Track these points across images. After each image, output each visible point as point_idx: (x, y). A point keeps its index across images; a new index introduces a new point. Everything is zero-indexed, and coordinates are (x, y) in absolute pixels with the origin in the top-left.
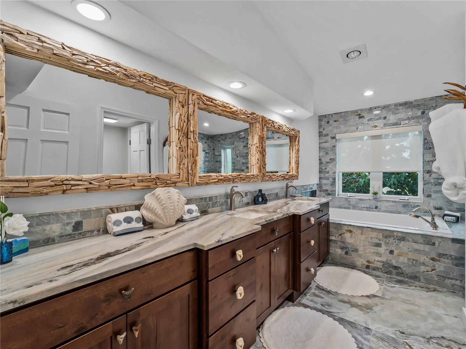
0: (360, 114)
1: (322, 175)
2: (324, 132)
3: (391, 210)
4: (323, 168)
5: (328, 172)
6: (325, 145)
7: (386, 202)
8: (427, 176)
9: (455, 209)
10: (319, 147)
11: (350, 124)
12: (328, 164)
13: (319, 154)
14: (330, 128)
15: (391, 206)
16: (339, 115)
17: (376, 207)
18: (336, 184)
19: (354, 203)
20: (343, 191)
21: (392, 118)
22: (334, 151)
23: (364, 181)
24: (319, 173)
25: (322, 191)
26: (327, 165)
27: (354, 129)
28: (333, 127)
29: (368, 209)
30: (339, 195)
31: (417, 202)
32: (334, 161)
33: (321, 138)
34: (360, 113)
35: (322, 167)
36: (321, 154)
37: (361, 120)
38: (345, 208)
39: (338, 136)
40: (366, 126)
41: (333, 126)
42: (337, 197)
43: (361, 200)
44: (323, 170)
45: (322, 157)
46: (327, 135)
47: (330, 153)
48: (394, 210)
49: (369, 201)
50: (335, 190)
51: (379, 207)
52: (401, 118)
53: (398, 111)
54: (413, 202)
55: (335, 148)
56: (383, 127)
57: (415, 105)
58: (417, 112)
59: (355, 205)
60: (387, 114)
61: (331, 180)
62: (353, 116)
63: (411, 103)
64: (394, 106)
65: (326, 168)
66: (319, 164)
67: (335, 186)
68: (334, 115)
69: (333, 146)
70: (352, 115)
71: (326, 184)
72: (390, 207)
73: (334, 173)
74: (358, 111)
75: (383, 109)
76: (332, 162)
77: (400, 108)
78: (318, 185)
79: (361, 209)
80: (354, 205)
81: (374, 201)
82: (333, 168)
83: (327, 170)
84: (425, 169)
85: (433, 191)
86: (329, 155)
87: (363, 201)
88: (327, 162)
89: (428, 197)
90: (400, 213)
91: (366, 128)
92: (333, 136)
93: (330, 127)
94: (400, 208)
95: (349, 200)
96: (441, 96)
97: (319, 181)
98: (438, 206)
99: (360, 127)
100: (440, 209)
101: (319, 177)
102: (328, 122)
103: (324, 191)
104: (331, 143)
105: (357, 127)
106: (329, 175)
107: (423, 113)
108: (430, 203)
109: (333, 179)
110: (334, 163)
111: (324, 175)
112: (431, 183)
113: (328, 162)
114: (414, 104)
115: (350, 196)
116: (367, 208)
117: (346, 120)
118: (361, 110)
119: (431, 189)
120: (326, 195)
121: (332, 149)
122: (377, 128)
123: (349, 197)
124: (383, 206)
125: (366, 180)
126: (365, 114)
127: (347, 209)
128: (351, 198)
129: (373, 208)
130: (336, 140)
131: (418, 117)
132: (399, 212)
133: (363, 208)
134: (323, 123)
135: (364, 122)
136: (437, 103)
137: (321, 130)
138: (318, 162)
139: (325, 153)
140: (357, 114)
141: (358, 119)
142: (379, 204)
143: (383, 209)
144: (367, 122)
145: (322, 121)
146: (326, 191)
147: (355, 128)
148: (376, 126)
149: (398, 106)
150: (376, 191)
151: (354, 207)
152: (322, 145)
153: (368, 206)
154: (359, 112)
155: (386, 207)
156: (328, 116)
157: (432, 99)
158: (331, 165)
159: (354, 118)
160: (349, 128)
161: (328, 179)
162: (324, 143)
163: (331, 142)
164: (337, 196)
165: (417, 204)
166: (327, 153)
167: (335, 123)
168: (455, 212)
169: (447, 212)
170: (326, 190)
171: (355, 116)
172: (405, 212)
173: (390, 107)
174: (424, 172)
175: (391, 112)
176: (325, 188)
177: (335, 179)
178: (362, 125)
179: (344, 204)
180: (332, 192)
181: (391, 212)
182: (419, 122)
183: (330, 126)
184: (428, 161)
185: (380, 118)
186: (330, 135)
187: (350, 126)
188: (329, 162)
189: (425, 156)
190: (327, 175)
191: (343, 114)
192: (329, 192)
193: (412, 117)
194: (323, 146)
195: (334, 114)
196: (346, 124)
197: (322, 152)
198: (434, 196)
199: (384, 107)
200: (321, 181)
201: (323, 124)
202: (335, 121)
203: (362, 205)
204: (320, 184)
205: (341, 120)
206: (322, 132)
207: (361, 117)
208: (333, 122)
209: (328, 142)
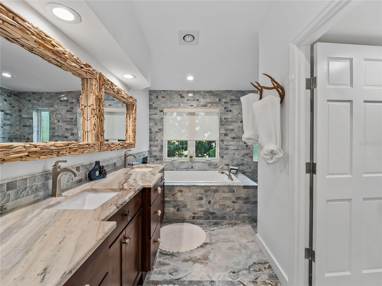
0: (181, 95)
1: (152, 143)
2: (154, 106)
3: (201, 168)
4: (153, 137)
5: (157, 141)
6: (155, 117)
7: (198, 163)
8: (221, 143)
9: (235, 165)
10: (150, 118)
11: (174, 101)
12: (157, 133)
13: (150, 124)
14: (159, 103)
15: (201, 166)
16: (166, 92)
17: (192, 168)
18: (163, 150)
19: (177, 165)
20: (168, 156)
21: (202, 101)
22: (162, 123)
23: (174, 147)
24: (150, 141)
25: (152, 157)
26: (156, 134)
27: (177, 105)
28: (162, 102)
29: (187, 169)
30: (165, 160)
31: (216, 162)
32: (162, 131)
33: (151, 110)
34: (182, 94)
35: (152, 136)
36: (151, 124)
37: (182, 99)
38: (170, 170)
39: (165, 110)
40: (186, 104)
41: (161, 101)
42: (164, 162)
43: (182, 162)
44: (152, 139)
45: (152, 127)
46: (156, 108)
47: (158, 123)
48: (203, 168)
49: (187, 163)
50: (163, 156)
51: (194, 167)
52: (207, 102)
53: (205, 97)
54: (214, 162)
55: (162, 120)
56: (196, 107)
57: (215, 94)
58: (216, 99)
59: (178, 167)
60: (199, 97)
61: (159, 147)
62: (176, 96)
63: (213, 92)
64: (203, 93)
65: (155, 137)
66: (150, 133)
67: (163, 152)
68: (162, 92)
69: (161, 118)
70: (176, 94)
71: (155, 151)
72: (201, 167)
73: (162, 141)
74: (180, 92)
75: (197, 93)
76: (160, 132)
77: (207, 94)
78: (148, 151)
79: (182, 170)
80: (177, 167)
81: (191, 163)
82: (161, 137)
83: (156, 138)
84: (220, 139)
85: (225, 154)
86: (158, 125)
87: (183, 163)
88: (156, 132)
89: (222, 158)
90: (206, 170)
91: (185, 106)
92: (161, 109)
93: (158, 102)
94: (207, 167)
95: (173, 163)
96: (229, 91)
97: (150, 148)
98: (226, 163)
99: (181, 105)
100: (228, 165)
101: (150, 145)
102: (157, 97)
103: (154, 157)
104: (160, 115)
105: (179, 104)
106: (158, 143)
107: (220, 100)
108: (223, 161)
109: (161, 147)
110: (162, 132)
111: (154, 143)
112: (223, 148)
113: (157, 132)
114: (215, 93)
115: (174, 160)
116: (186, 168)
117: (171, 98)
118: (183, 91)
119: (223, 152)
120: (156, 160)
121: (160, 121)
122: (192, 107)
123: (173, 160)
124: (196, 166)
125: (175, 146)
126: (185, 95)
127: (172, 170)
128: (175, 162)
129: (190, 168)
130: (164, 113)
131: (216, 103)
132: (206, 169)
133: (184, 168)
134: (153, 97)
135: (184, 101)
136: (227, 95)
137: (151, 103)
138: (148, 131)
139: (155, 124)
140: (179, 94)
141: (180, 98)
142: (194, 165)
143: (196, 168)
144: (186, 102)
145: (152, 96)
146: (155, 157)
147: (178, 105)
148: (192, 106)
149: (206, 93)
150: (191, 155)
151: (177, 169)
152: (152, 117)
153: (187, 167)
154: (181, 93)
155: (198, 167)
156: (157, 92)
157: (224, 92)
158: (159, 135)
159: (177, 97)
160: (174, 104)
161: (157, 146)
162: (153, 114)
163: (159, 115)
164: (164, 161)
165: (216, 163)
166: (156, 124)
167: (162, 98)
168: (235, 166)
169: (232, 167)
170: (156, 156)
171: (178, 96)
172: (209, 169)
173: (201, 92)
174: (220, 141)
175: (202, 96)
176: (154, 154)
177: (162, 146)
178: (183, 103)
179: (170, 167)
180: (160, 157)
181: (201, 170)
182: (217, 106)
183: (159, 101)
184: (222, 133)
185: (195, 100)
186: (159, 109)
187: (174, 103)
188: (158, 132)
189: (220, 130)
190: (156, 143)
191: (169, 92)
192: (158, 157)
193: (214, 102)
194: (153, 117)
195: (162, 91)
196: (171, 101)
197: (152, 123)
198: (225, 157)
199: (197, 92)
200: (151, 148)
201: (153, 98)
202: (163, 97)
203: (182, 167)
204: (150, 151)
205: (168, 97)
206: (152, 105)
207: (182, 97)
208: (161, 98)
209: (157, 115)
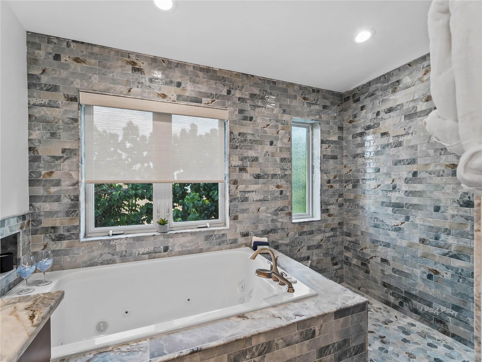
0: (134, 63)
1: (40, 191)
2: (45, 79)
3: (189, 249)
4: (43, 172)
5: (58, 183)
6: (49, 113)
7: (181, 235)
8: (233, 187)
9: (260, 232)
10: (30, 116)
11: (113, 76)
12: (57, 162)
13: (30, 134)
14: (64, 74)
15: (188, 242)
16: (87, 49)
17: (166, 249)
18: (79, 210)
19: (123, 248)
20: (96, 226)
21: (190, 90)
22: (73, 132)
23: (119, 194)
24: (30, 186)
25: (39, 232)
26: (53, 164)
27: (122, 90)
28: (73, 73)
29: (152, 255)
30: (89, 235)
31: (223, 229)
32: (75, 154)
33: (36, 92)
34: (135, 61)
35: (41, 170)
36: (36, 135)
37: (137, 75)
38: (102, 264)
39: (84, 98)
40: (147, 90)
41: (71, 70)
42: (83, 242)
43: (138, 239)
44: (41, 178)
45: (40, 142)
46: (54, 88)
47: (63, 135)
48: (194, 247)
49: (153, 238)
50: (79, 226)
51: (170, 248)
52: (201, 92)
53: (197, 79)
54: (218, 230)
55: (75, 124)
56: (175, 100)
57: (220, 77)
58: (221, 88)
59: (126, 251)
60: (183, 78)
61: (66, 201)
62: (120, 63)
63: (215, 71)
64: (191, 68)
65: (52, 172)
66: (30, 161)
67: (78, 215)
68: (73, 45)
69: (73, 119)
70: (118, 60)
71: (51, 214)
72: (188, 244)
73: (74, 185)
74: (130, 55)
75: (176, 67)
76: (68, 158)
77: (201, 74)
78: (23, 217)
79: (139, 258)
80: (124, 253)
81: (162, 238)
82: (71, 172)
83: (54, 177)
84: (231, 179)
85: (240, 211)
86: (60, 139)
87: (142, 240)
88: (54, 157)
89: (234, 219)
90: (201, 251)
91: (146, 95)
92: (71, 94)
93: (62, 71)
94: (201, 243)
95: (112, 243)
96: (247, 75)
97: (31, 205)
98: (244, 231)
99: (135, 90)
100: (246, 235)
101: (30, 197)
102: (57, 57)
103: (47, 231)
104: (66, 110)
105: (129, 87)
106: (60, 190)
107: (229, 92)
108: (236, 228)
109: (72, 200)
110: (75, 160)
111: (46, 190)
112: (238, 198)
113: (57, 158)
114: (218, 74)
115: (114, 233)
116: (150, 253)
117: (104, 67)
118: (138, 55)
119: (237, 207)
120: (53, 240)
121: (70, 127)
122: (165, 100)
123: (113, 235)
124: (176, 244)
125: (122, 192)
126: (144, 65)
127: (108, 263)
128: (116, 239)
129: (160, 252)
130: (79, 104)
131: (222, 96)
132: (200, 249)
133: (143, 254)
134: (41, 54)
135: (143, 80)
136: (243, 83)
137: (37, 72)
138: (26, 155)
139: (48, 135)
140: (127, 59)
141: (130, 72)
142: (170, 242)
143: (177, 249)
144: (148, 84)
145: (40, 49)
146: (52, 231)
147: (125, 90)
148: (164, 96)
149: (197, 70)
150: (163, 219)
151: (124, 258)
152: (39, 112)
153: (151, 249)
154: (133, 58)
155: (181, 245)
156: (56, 41)
157: (238, 75)
158: (66, 165)
159: (121, 67)
160: (112, 85)
161: (58, 199)
162: (44, 106)
163: (65, 108)
164: (82, 239)
165: (222, 232)
166: (53, 135)
167: (75, 63)
168: (261, 236)
169: (255, 239)
170: (53, 228)
171: (124, 64)
172: (208, 248)
173: (187, 67)
174: (230, 183)
175: (189, 77)
176: (47, 223)
177: (76, 198)
178: (140, 86)
179: (101, 255)
180: (68, 231)
181: (190, 252)
182: (224, 105)
183: (63, 69)
184: (234, 166)
185: (171, 82)
186: (63, 90)
187: (114, 81)
188: (60, 158)
189: (231, 159)
190: (53, 190)
191: (96, 50)
192: (61, 231)
193: (216, 94)
194: (43, 113)
195: (73, 41)
196: (104, 74)
197: (39, 130)
198: (241, 216)
199: (178, 64)
200: (37, 205)
201: (42, 58)
202: (77, 60)
203: (140, 250)
204: (32, 214)
205: (93, 61)
206: (39, 79)
207: (137, 70)
208: (70, 61)
209: (57, 107)
